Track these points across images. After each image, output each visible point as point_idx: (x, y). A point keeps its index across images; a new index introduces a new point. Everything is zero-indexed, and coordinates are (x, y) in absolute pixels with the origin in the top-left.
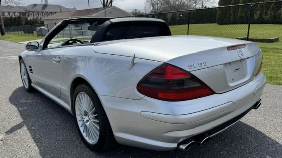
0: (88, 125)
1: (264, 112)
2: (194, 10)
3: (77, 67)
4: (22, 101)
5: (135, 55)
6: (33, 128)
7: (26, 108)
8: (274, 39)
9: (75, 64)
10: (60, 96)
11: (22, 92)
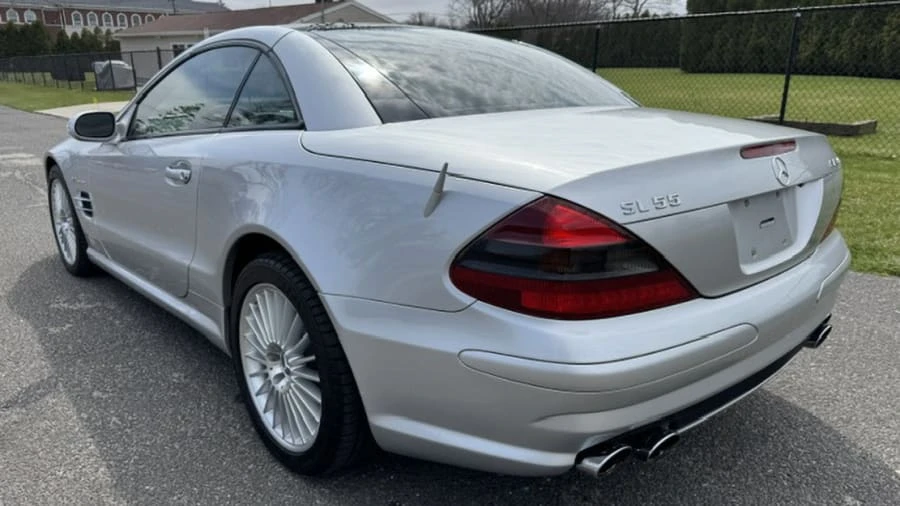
0: (280, 390)
1: (835, 358)
2: (609, 23)
3: (245, 204)
4: (56, 306)
5: (446, 165)
6: (95, 394)
7: (71, 328)
8: (863, 125)
9: (241, 194)
10: (187, 293)
11: (55, 275)
